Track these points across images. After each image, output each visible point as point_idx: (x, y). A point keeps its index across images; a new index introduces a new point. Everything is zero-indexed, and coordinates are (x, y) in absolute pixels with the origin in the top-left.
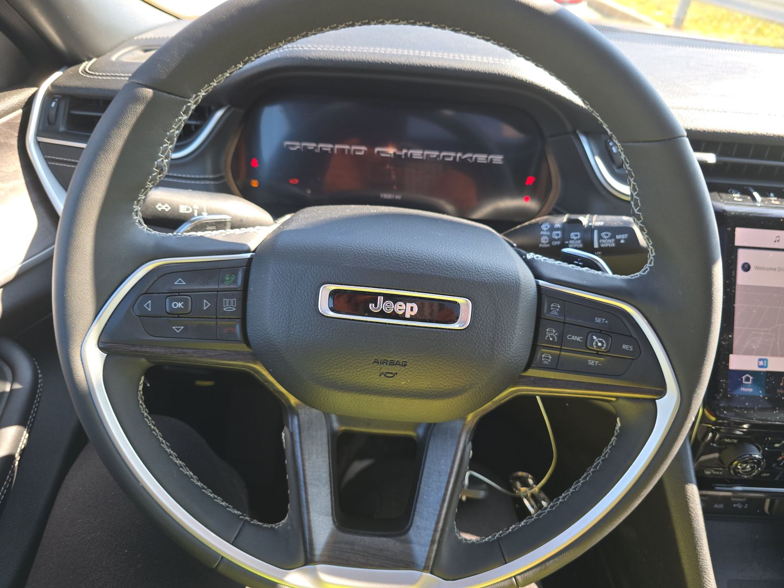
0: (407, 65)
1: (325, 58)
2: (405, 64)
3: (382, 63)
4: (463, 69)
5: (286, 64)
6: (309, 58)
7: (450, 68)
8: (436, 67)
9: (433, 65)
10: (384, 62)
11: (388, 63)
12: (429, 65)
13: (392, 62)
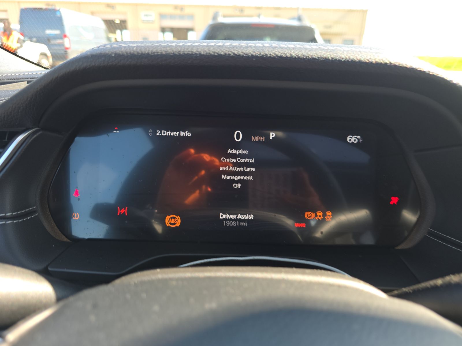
0: (256, 57)
1: (138, 53)
2: (254, 54)
3: (220, 56)
4: (338, 58)
5: (85, 65)
6: (116, 54)
7: (319, 58)
8: (299, 57)
9: (294, 55)
10: (222, 53)
11: (229, 54)
12: (289, 55)
13: (234, 53)
